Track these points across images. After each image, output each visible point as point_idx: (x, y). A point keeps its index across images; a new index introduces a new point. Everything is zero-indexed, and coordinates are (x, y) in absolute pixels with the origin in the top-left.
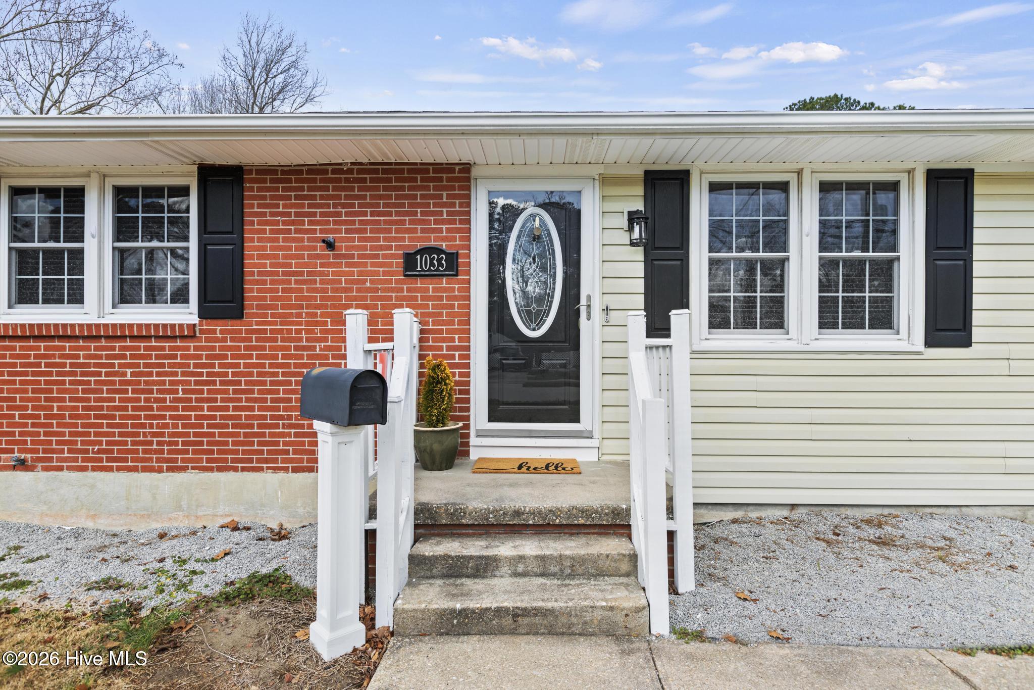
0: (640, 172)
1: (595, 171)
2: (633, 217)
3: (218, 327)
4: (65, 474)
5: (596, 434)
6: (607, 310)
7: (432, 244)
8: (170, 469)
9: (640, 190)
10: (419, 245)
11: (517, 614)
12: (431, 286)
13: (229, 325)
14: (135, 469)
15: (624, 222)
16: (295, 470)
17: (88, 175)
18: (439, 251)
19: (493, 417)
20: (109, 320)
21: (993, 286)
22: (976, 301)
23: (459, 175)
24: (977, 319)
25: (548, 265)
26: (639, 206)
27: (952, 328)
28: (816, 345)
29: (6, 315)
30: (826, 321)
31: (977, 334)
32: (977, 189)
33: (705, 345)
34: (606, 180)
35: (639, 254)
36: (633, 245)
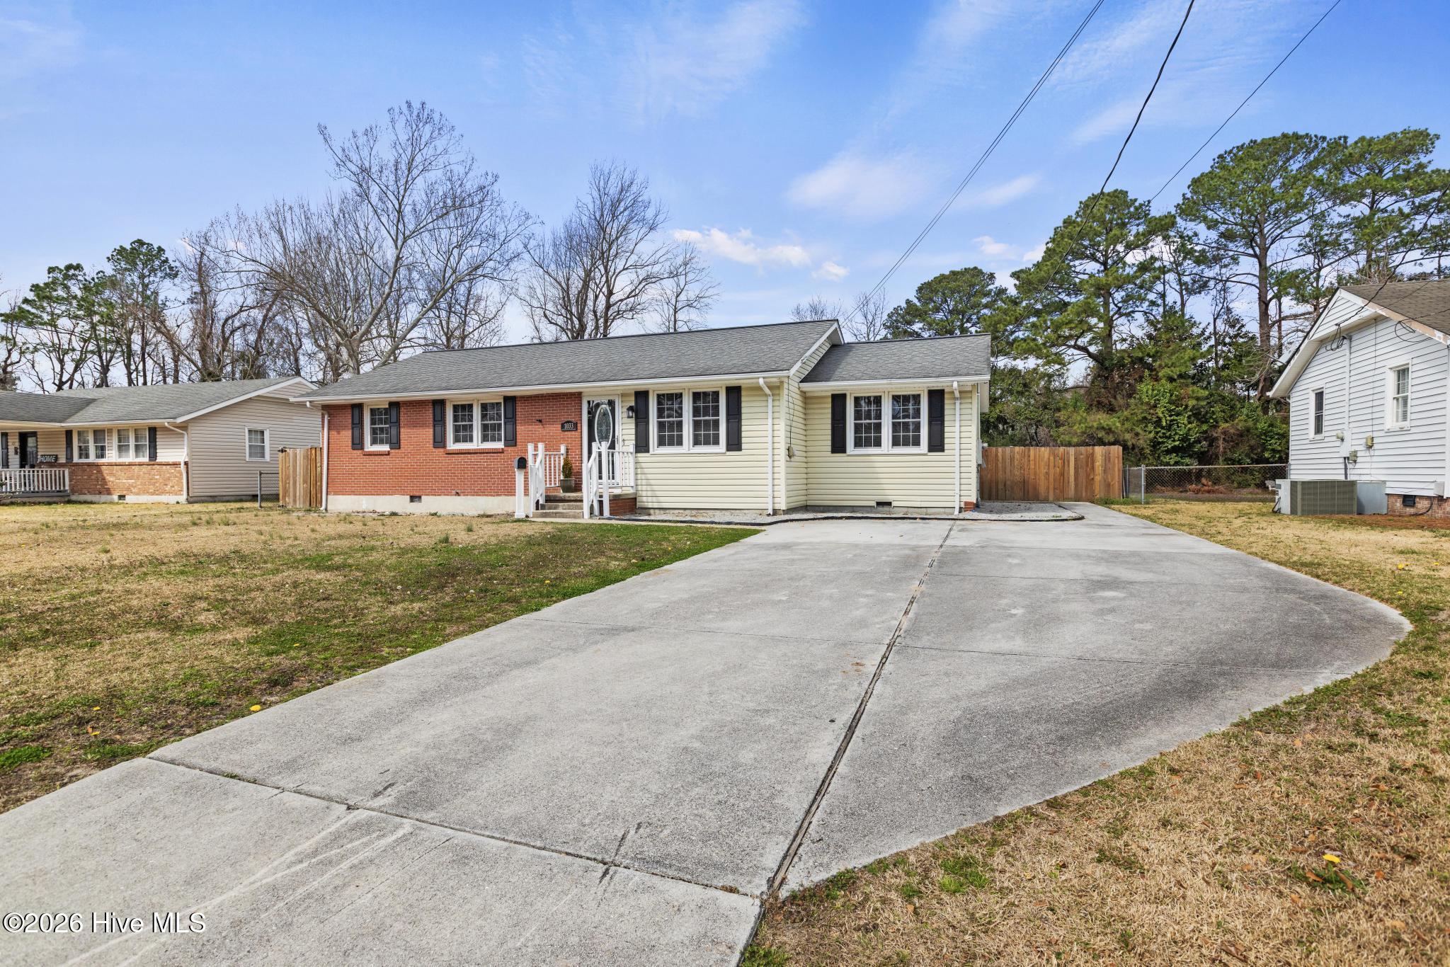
0: (633, 392)
1: (619, 392)
2: (631, 408)
3: (510, 449)
4: (469, 497)
6: (624, 440)
7: (569, 419)
9: (633, 398)
10: (565, 420)
11: (556, 514)
12: (569, 434)
13: (513, 448)
14: (488, 495)
15: (628, 410)
17: (474, 400)
18: (572, 422)
20: (480, 447)
21: (748, 428)
22: (743, 434)
23: (578, 396)
24: (744, 440)
25: (608, 425)
26: (633, 404)
27: (735, 444)
28: (691, 451)
29: (452, 446)
30: (697, 442)
31: (744, 446)
32: (743, 393)
33: (656, 452)
34: (623, 395)
35: (633, 420)
36: (629, 417)
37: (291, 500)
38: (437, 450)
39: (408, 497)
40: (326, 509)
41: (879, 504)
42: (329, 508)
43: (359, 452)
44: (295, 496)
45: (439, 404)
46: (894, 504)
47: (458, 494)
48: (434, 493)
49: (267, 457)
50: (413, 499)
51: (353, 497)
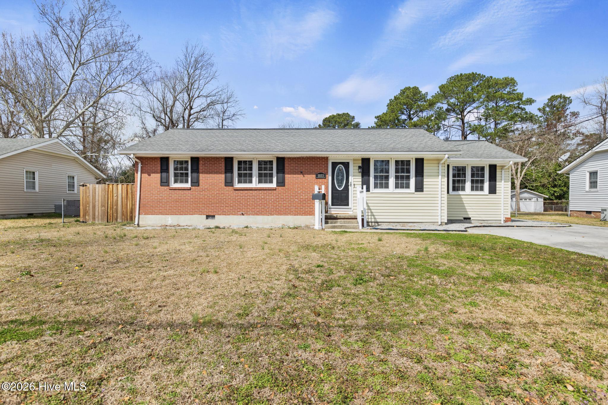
0: (361, 158)
1: (352, 158)
2: (359, 167)
3: (280, 188)
4: (251, 216)
5: (352, 209)
6: (354, 185)
7: (321, 172)
8: (271, 215)
9: (360, 162)
10: (319, 172)
11: (341, 226)
12: (321, 180)
13: (282, 187)
14: (264, 215)
15: (357, 168)
16: (295, 215)
17: (254, 158)
18: (322, 174)
19: (332, 205)
20: (257, 186)
21: (427, 181)
22: (425, 183)
23: (326, 159)
24: (425, 186)
25: (343, 176)
26: (360, 165)
27: (419, 188)
28: (394, 192)
29: (237, 185)
30: (397, 187)
31: (424, 189)
32: (425, 162)
33: (373, 192)
34: (354, 160)
35: (360, 174)
36: (359, 172)
37: (91, 217)
38: (227, 188)
39: (205, 216)
40: (138, 225)
41: (465, 218)
42: (140, 223)
43: (166, 188)
44: (94, 215)
45: (229, 161)
46: (472, 219)
47: (243, 214)
48: (224, 213)
49: (37, 189)
50: (208, 217)
51: (160, 216)
